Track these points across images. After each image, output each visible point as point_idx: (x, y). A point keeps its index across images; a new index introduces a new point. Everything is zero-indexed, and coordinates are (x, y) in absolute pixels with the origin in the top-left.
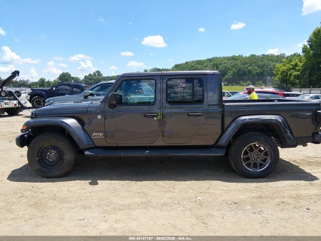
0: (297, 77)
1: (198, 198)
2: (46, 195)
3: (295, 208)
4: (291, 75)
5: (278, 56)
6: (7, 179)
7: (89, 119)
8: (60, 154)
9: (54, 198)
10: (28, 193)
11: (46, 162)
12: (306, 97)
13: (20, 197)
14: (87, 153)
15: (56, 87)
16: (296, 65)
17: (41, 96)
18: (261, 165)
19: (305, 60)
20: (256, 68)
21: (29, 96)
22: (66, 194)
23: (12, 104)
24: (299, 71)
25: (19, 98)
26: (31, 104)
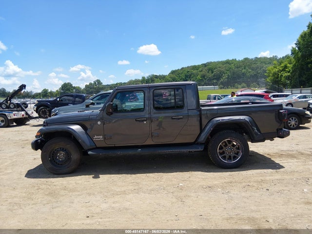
0: (288, 78)
1: (180, 185)
2: (58, 187)
3: (257, 189)
4: (282, 76)
5: (270, 59)
6: (25, 177)
7: (91, 125)
8: (68, 154)
9: (65, 189)
10: (44, 186)
11: (57, 161)
12: (293, 97)
13: (38, 189)
14: (90, 153)
15: (60, 98)
16: (286, 67)
17: (46, 106)
18: (235, 158)
19: (295, 62)
20: (250, 70)
21: (36, 107)
22: (74, 186)
23: (21, 114)
24: (289, 72)
25: (26, 109)
26: (37, 114)
